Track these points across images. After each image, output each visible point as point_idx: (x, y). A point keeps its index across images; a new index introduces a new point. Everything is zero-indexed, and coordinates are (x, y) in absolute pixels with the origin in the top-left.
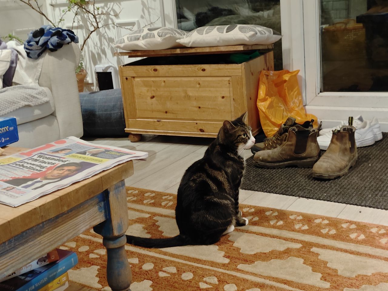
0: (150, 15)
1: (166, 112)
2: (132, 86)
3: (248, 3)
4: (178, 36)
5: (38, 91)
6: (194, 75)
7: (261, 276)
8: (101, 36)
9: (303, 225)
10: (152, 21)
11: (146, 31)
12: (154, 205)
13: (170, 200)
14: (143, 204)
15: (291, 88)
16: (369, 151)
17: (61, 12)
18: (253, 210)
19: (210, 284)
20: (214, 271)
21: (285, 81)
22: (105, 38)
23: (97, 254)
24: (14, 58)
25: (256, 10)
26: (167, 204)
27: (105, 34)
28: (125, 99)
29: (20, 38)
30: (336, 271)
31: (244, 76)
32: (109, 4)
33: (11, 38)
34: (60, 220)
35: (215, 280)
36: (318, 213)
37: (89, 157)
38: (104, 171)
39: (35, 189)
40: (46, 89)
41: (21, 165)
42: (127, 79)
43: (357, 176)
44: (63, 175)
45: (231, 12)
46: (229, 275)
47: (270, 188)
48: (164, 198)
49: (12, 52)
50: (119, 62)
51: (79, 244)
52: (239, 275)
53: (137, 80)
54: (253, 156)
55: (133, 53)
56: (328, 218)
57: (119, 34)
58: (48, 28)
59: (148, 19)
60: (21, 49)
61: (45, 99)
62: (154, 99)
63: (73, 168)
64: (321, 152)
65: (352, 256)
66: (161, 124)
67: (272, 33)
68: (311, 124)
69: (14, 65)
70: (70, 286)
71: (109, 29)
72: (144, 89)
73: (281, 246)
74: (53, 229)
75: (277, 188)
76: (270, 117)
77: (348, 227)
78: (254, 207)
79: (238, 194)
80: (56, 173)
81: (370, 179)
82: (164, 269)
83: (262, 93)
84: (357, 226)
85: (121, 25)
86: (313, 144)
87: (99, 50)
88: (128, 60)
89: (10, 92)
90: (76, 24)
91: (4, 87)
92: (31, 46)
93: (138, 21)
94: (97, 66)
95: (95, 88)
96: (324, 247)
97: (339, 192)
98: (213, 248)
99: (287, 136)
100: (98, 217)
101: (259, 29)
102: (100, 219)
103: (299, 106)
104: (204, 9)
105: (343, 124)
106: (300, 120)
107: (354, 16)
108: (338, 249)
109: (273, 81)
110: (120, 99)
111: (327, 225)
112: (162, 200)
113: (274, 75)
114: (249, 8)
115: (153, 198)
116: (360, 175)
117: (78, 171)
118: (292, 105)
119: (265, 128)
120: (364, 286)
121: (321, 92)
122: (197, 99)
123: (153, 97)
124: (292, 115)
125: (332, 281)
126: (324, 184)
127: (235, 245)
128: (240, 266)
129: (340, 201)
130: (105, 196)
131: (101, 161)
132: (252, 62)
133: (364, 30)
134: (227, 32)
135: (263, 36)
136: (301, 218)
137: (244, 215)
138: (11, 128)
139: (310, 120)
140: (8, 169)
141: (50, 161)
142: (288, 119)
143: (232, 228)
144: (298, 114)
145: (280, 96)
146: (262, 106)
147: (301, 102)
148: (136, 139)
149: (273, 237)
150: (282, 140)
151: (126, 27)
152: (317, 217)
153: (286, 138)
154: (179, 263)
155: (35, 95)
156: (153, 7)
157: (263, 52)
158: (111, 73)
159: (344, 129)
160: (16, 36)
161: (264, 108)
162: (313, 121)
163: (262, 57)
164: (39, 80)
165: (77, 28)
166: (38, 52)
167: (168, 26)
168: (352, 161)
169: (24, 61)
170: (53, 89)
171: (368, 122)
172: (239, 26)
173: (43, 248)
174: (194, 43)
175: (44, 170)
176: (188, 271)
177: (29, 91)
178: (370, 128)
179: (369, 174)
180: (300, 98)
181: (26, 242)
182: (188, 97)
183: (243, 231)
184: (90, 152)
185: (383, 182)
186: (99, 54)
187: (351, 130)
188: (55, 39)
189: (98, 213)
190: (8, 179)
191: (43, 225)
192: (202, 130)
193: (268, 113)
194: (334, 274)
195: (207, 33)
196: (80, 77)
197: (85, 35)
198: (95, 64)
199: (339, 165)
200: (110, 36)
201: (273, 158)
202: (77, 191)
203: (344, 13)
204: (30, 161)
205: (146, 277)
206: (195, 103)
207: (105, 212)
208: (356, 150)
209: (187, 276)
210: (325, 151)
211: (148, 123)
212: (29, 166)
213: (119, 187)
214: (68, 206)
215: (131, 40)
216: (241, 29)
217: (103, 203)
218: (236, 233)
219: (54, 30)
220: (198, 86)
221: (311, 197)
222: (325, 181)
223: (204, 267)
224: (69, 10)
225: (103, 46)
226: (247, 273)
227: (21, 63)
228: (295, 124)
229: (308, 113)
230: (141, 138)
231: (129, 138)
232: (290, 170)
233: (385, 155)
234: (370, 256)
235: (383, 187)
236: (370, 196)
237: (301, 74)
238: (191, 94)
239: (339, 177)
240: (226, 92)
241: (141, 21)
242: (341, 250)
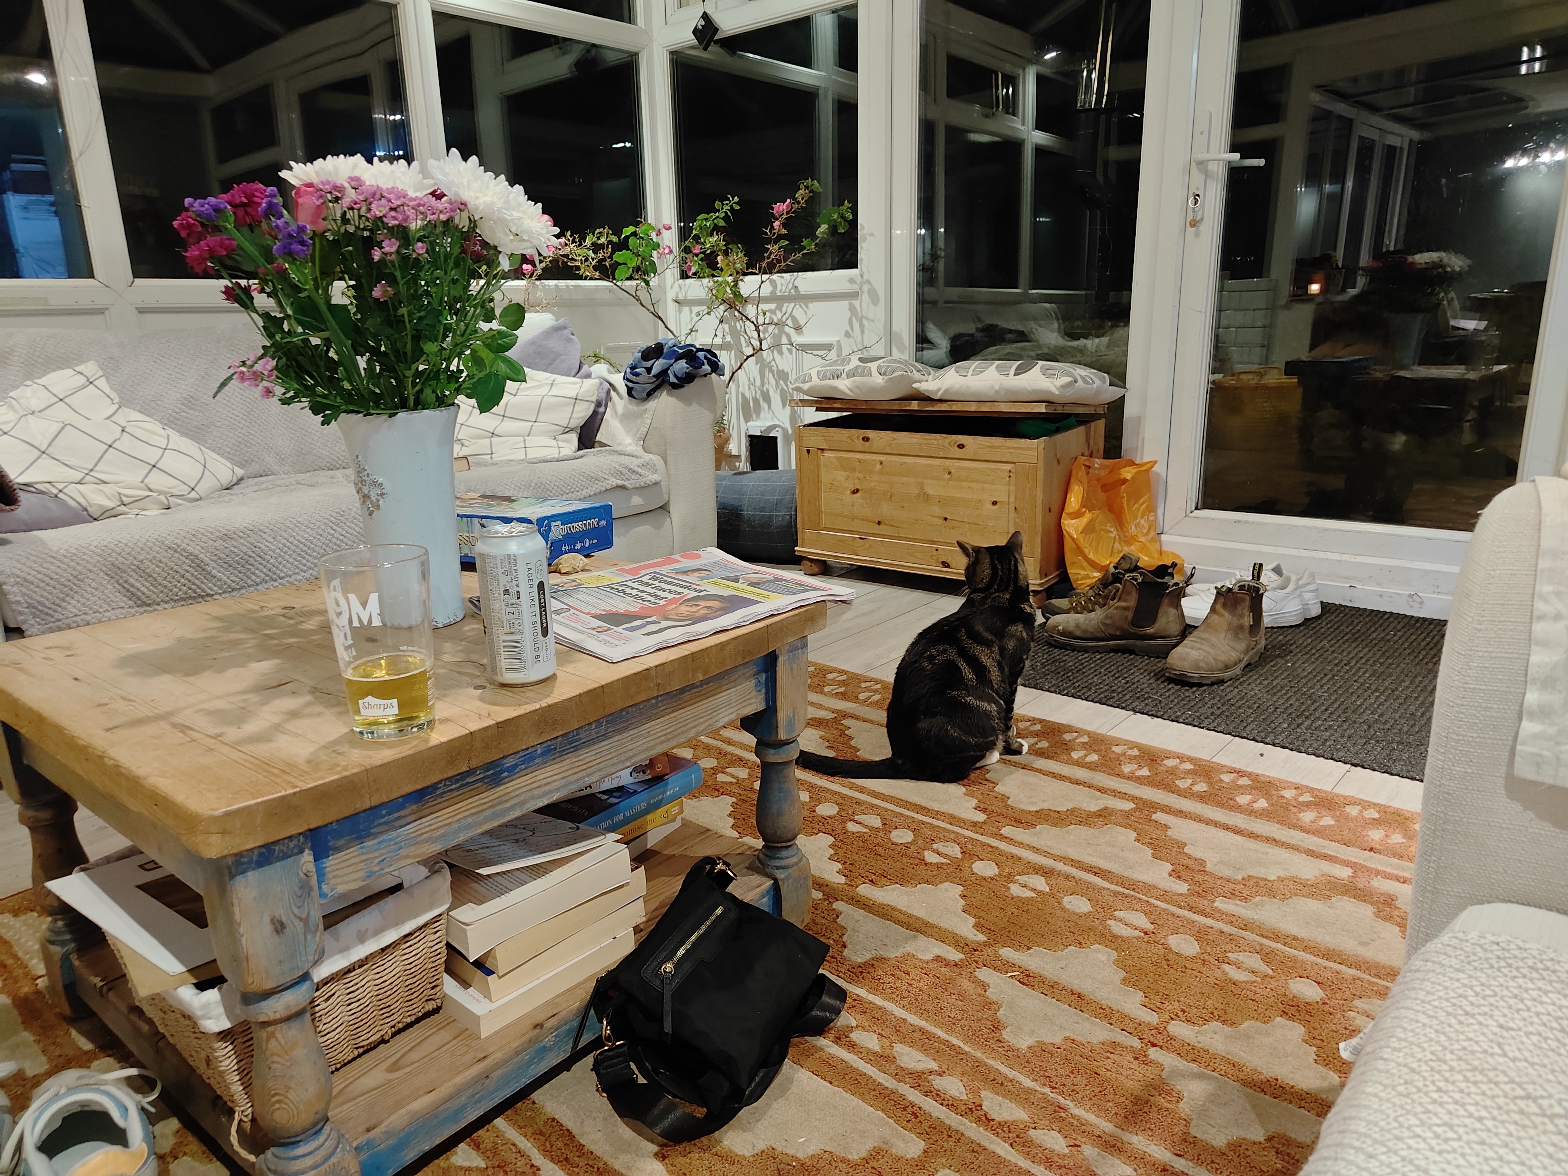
0: (862, 332)
1: (879, 523)
2: (818, 466)
3: (1058, 319)
4: (916, 375)
5: (642, 461)
6: (941, 454)
7: (1046, 854)
8: (764, 367)
9: (1140, 767)
10: (867, 343)
11: (855, 362)
12: (843, 696)
13: (875, 691)
14: (822, 693)
15: (1136, 496)
16: (1289, 637)
17: (694, 315)
18: (1038, 727)
19: (946, 856)
20: (954, 832)
21: (1125, 481)
22: (771, 371)
23: (733, 776)
24: (603, 395)
25: (1073, 336)
26: (870, 697)
27: (773, 363)
28: (801, 490)
29: (613, 362)
30: (1202, 862)
31: (1041, 465)
32: (785, 305)
33: (597, 358)
34: (686, 696)
35: (955, 851)
36: (1173, 747)
37: (745, 587)
38: (773, 615)
39: (648, 634)
40: (656, 459)
41: (620, 590)
42: (808, 451)
43: (1260, 683)
44: (697, 615)
45: (1022, 336)
46: (984, 845)
47: (1075, 688)
48: (863, 685)
49: (601, 384)
50: (793, 417)
51: (698, 753)
52: (1002, 846)
53: (827, 454)
54: (1045, 623)
55: (824, 402)
56: (1191, 760)
57: (799, 364)
58: (670, 343)
59: (859, 339)
60: (618, 380)
61: (654, 478)
62: (858, 495)
63: (715, 604)
64: (1187, 630)
65: (1238, 838)
66: (868, 545)
67: (1108, 382)
68: (1170, 570)
69: (602, 409)
70: (683, 825)
71: (781, 353)
72: (841, 475)
73: (1092, 803)
74: (673, 712)
75: (1090, 690)
76: (1086, 551)
77: (1233, 782)
78: (1041, 721)
79: (1014, 692)
80: (684, 609)
81: (1287, 691)
82: (856, 818)
83: (1074, 501)
84: (1252, 780)
85: (804, 348)
86: (1172, 611)
87: (759, 393)
88: (812, 415)
89: (592, 458)
90: (718, 341)
91: (579, 449)
92: (637, 375)
93: (838, 342)
94: (750, 423)
95: (743, 465)
96: (1180, 813)
97: (1219, 712)
98: (954, 790)
99: (1117, 591)
100: (753, 701)
101: (1082, 372)
102: (755, 704)
103: (1147, 533)
104: (969, 328)
105: (1239, 577)
106: (1147, 561)
107: (1280, 359)
108: (1208, 822)
109: (1098, 480)
110: (791, 490)
111: (1189, 772)
112: (859, 690)
113: (1102, 467)
114: (1059, 331)
115: (842, 683)
116: (1266, 682)
117: (725, 611)
118: (1133, 530)
119: (1071, 571)
120: (1258, 898)
121: (1196, 508)
122: (941, 502)
123: (855, 492)
124: (1132, 550)
125: (1192, 882)
126: (1189, 692)
127: (999, 789)
128: (1006, 831)
129: (1220, 729)
130: (770, 662)
131: (768, 597)
132: (1059, 437)
133: (1300, 390)
134: (1015, 375)
135: (1089, 386)
136: (1136, 752)
137: (1019, 735)
138: (603, 523)
139: (1168, 563)
140: (598, 596)
141: (674, 588)
142: (1123, 558)
143: (995, 757)
144: (1144, 548)
145: (1111, 510)
146: (1072, 526)
147: (1152, 525)
148: (816, 569)
149: (1077, 782)
150: (1106, 598)
151: (815, 352)
152: (1169, 755)
153: (1115, 594)
154: (886, 810)
155: (636, 469)
156: (871, 317)
157: (1083, 420)
158: (776, 438)
159: (1242, 587)
160: (607, 356)
161: (1076, 530)
162: (1174, 565)
163: (1082, 429)
164: (644, 441)
165: (721, 347)
166: (649, 387)
167: (896, 354)
168: (1251, 653)
169: (620, 403)
170: (670, 459)
171: (1294, 578)
172: (1041, 363)
173: (652, 743)
174: (947, 391)
175: (662, 603)
176: (904, 827)
177: (626, 460)
178: (1296, 589)
179: (1286, 681)
180: (1151, 518)
181: (626, 729)
182: (926, 498)
183: (1015, 764)
184: (746, 580)
185: (1315, 701)
186: (756, 401)
187: (1258, 589)
188: (682, 365)
189: (754, 693)
190: (599, 612)
191: (657, 703)
192: (945, 564)
193: (1082, 543)
194: (1198, 868)
195: (975, 374)
196: (720, 441)
197: (733, 362)
198: (747, 419)
199: (1223, 658)
200: (780, 368)
201: (1085, 631)
202: (722, 646)
203: (1257, 353)
204: (636, 585)
205: (823, 829)
206: (937, 510)
207: (767, 693)
208: (1263, 631)
209: (901, 836)
210: (1196, 627)
211: (842, 540)
212: (634, 593)
213: (797, 649)
214: (704, 674)
215: (824, 378)
216: (1044, 371)
217: (764, 676)
218: (1000, 766)
219: (680, 348)
220: (947, 476)
221: (1159, 714)
222: (1191, 687)
223: (935, 822)
224: (709, 313)
225: (766, 386)
226: (1020, 844)
227: (614, 405)
228: (1136, 568)
229: (1164, 548)
230: (824, 569)
231: (801, 567)
232: (1119, 658)
233: (1323, 647)
234: (1276, 842)
235: (1315, 710)
236: (1286, 725)
237: (1159, 469)
238: (931, 492)
239: (1221, 682)
240: (1001, 493)
241: (845, 342)
242: (1216, 824)
